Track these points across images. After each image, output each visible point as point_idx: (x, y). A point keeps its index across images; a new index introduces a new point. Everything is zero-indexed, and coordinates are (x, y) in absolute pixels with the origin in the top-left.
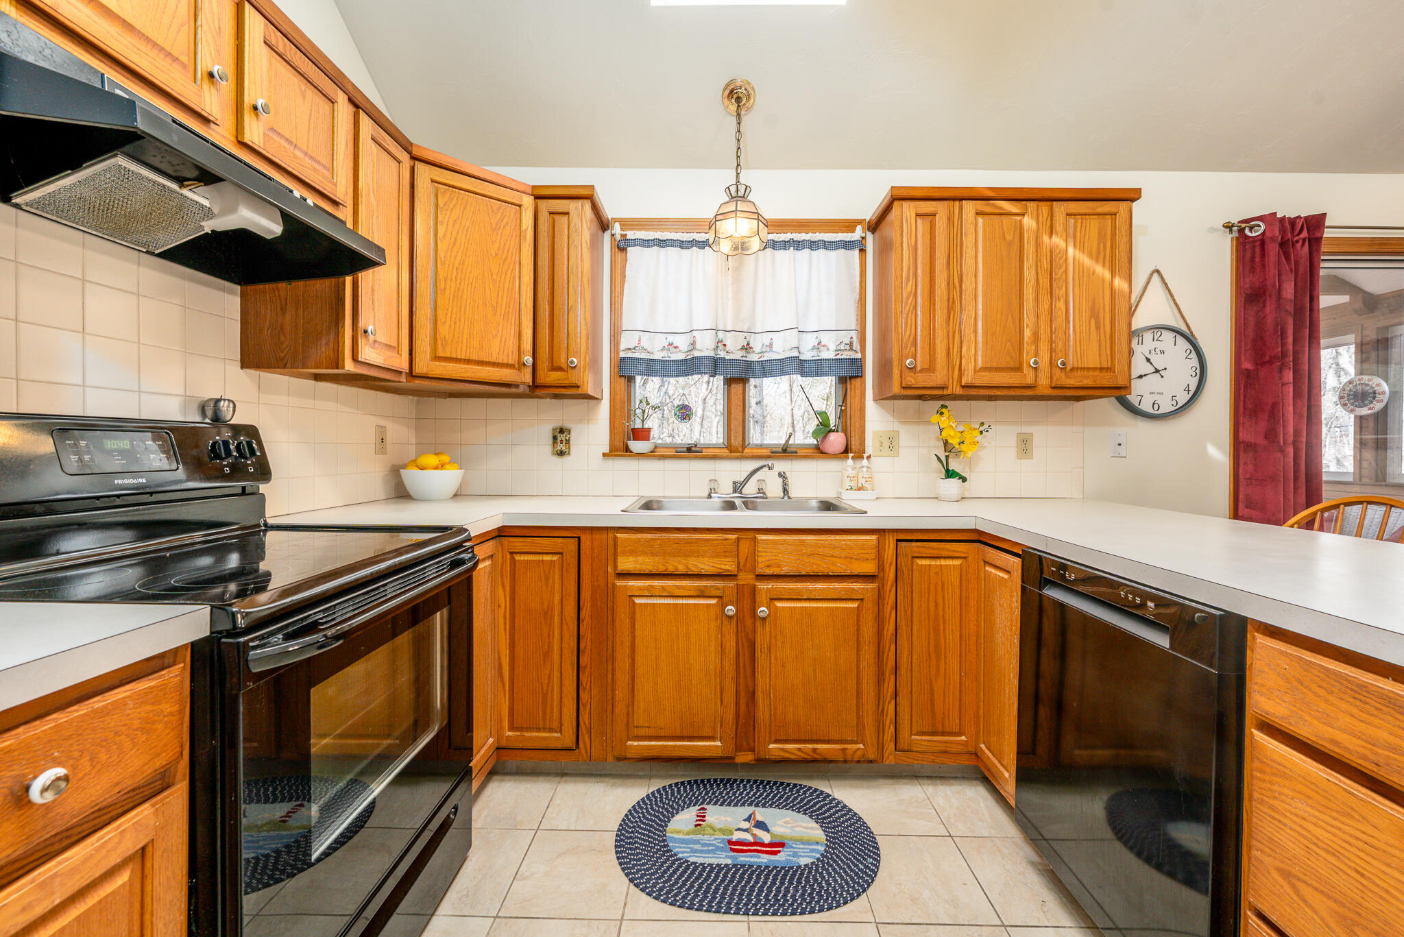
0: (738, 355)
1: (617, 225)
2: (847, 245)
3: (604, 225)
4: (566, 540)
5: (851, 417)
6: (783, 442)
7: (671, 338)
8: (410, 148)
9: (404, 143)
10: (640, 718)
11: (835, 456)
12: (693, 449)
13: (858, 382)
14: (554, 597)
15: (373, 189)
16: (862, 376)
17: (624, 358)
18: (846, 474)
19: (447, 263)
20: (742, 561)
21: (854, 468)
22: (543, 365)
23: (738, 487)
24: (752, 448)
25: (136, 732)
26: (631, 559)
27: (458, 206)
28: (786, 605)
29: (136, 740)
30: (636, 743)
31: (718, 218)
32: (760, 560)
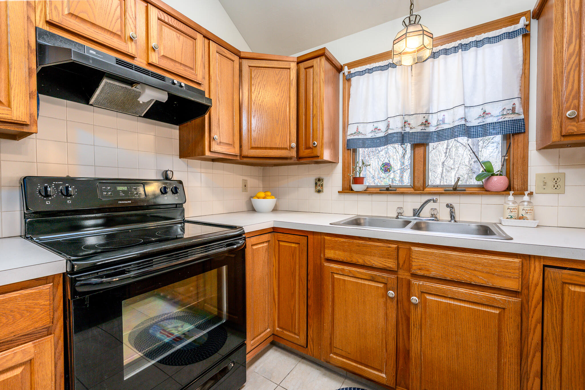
0: (419, 129)
1: (346, 68)
2: (510, 35)
3: (339, 69)
4: (301, 237)
5: (513, 164)
6: (453, 183)
7: (376, 125)
8: (239, 54)
9: (236, 52)
10: (337, 343)
11: (497, 193)
12: (390, 189)
13: (521, 136)
14: (296, 266)
15: (218, 75)
16: (524, 132)
17: (349, 140)
18: (507, 206)
19: (256, 103)
20: (401, 263)
21: (514, 202)
22: (302, 147)
23: (417, 213)
24: (431, 188)
25: (23, 311)
26: (332, 251)
27: (261, 75)
28: (434, 299)
29: (23, 315)
30: (335, 357)
31: (395, 42)
32: (413, 264)
